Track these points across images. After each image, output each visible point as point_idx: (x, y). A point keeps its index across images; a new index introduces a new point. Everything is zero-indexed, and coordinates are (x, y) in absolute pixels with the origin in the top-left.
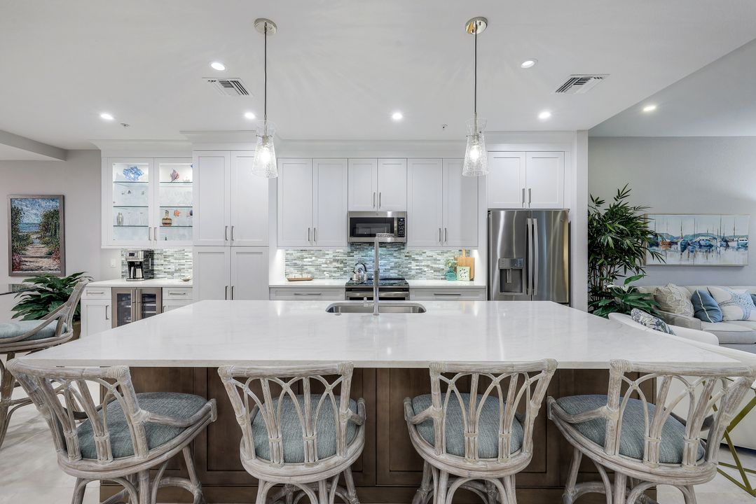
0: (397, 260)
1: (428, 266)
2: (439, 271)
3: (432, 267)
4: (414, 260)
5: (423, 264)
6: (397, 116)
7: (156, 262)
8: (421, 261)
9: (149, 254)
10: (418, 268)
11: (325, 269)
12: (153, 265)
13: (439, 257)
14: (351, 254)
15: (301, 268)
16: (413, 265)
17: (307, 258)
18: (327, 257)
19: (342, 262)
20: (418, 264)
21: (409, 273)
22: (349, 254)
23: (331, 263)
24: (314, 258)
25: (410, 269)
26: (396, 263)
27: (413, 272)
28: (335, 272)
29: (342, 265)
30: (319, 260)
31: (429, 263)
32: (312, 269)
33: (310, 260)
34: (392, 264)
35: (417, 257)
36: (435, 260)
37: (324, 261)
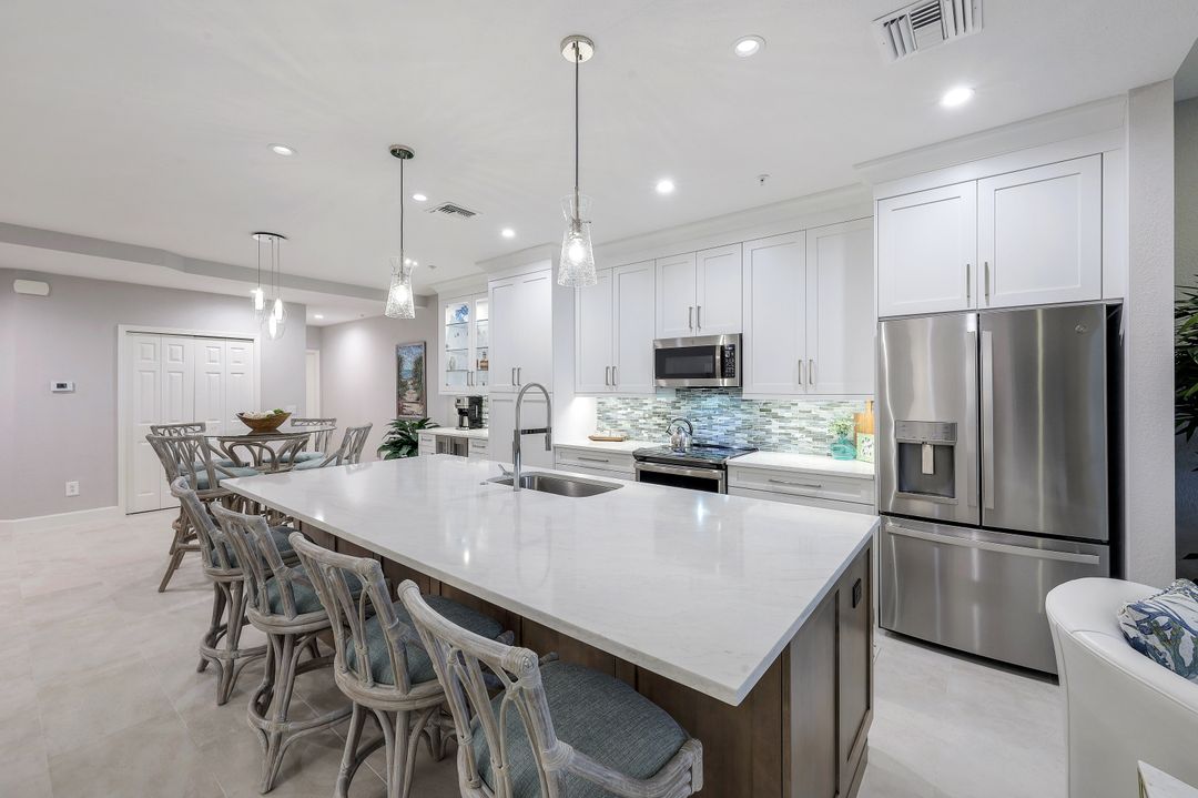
0: (745, 417)
1: (801, 429)
2: (823, 440)
3: (810, 432)
4: (776, 416)
5: (792, 425)
6: (665, 187)
7: (484, 410)
8: (789, 420)
9: (477, 402)
10: (783, 431)
11: (643, 426)
12: (480, 413)
13: (823, 414)
14: (677, 405)
15: (615, 424)
16: (775, 426)
17: (620, 409)
18: (645, 408)
19: (664, 417)
20: (783, 424)
21: (767, 440)
22: (674, 406)
23: (650, 417)
24: (629, 410)
25: (768, 432)
26: (744, 421)
27: (774, 439)
28: (656, 431)
29: (665, 421)
30: (636, 412)
31: (803, 424)
32: (627, 425)
33: (624, 412)
34: (739, 423)
35: (780, 412)
36: (816, 418)
37: (641, 413)
